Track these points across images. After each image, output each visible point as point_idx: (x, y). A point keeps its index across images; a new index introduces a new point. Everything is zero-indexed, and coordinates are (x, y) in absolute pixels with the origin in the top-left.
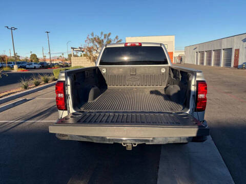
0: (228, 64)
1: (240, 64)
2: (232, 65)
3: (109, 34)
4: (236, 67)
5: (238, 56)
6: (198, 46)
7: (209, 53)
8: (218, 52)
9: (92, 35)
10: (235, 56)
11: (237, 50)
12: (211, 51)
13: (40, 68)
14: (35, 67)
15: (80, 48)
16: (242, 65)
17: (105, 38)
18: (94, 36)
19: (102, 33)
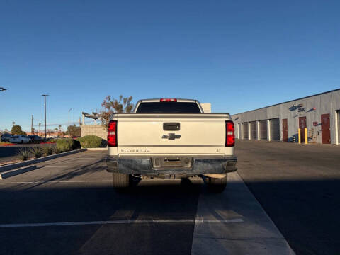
0: (276, 137)
1: (289, 136)
2: (281, 138)
3: (131, 99)
4: (286, 140)
5: (287, 127)
6: (239, 116)
7: (254, 123)
8: (264, 122)
9: (109, 98)
10: (283, 127)
11: (285, 121)
12: (255, 122)
13: (30, 142)
14: (22, 141)
15: (94, 113)
16: (292, 138)
17: (125, 102)
18: (112, 100)
19: (121, 97)
